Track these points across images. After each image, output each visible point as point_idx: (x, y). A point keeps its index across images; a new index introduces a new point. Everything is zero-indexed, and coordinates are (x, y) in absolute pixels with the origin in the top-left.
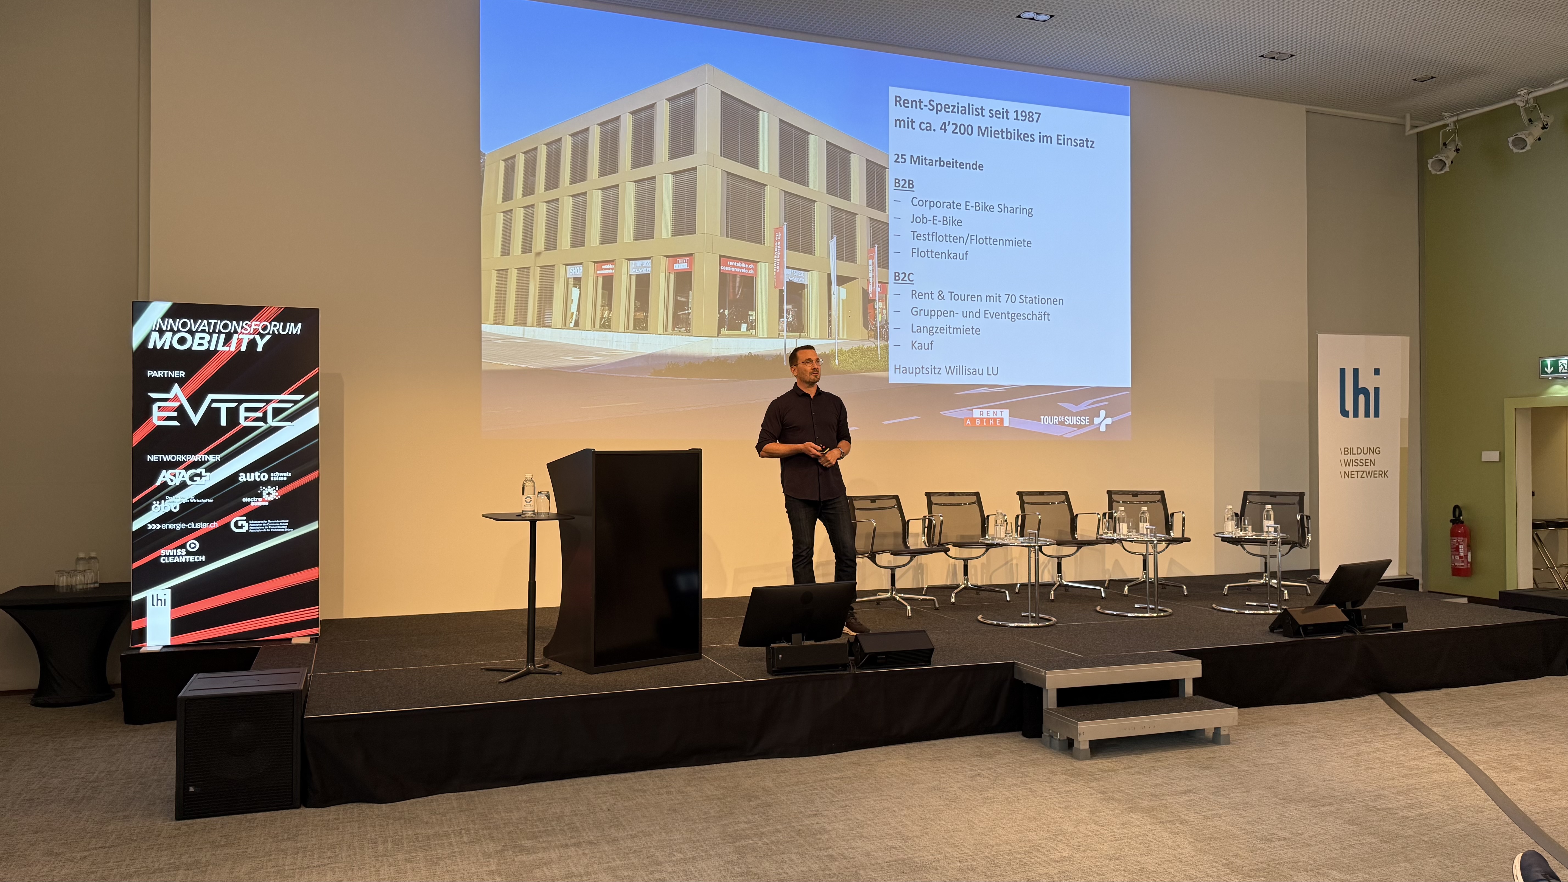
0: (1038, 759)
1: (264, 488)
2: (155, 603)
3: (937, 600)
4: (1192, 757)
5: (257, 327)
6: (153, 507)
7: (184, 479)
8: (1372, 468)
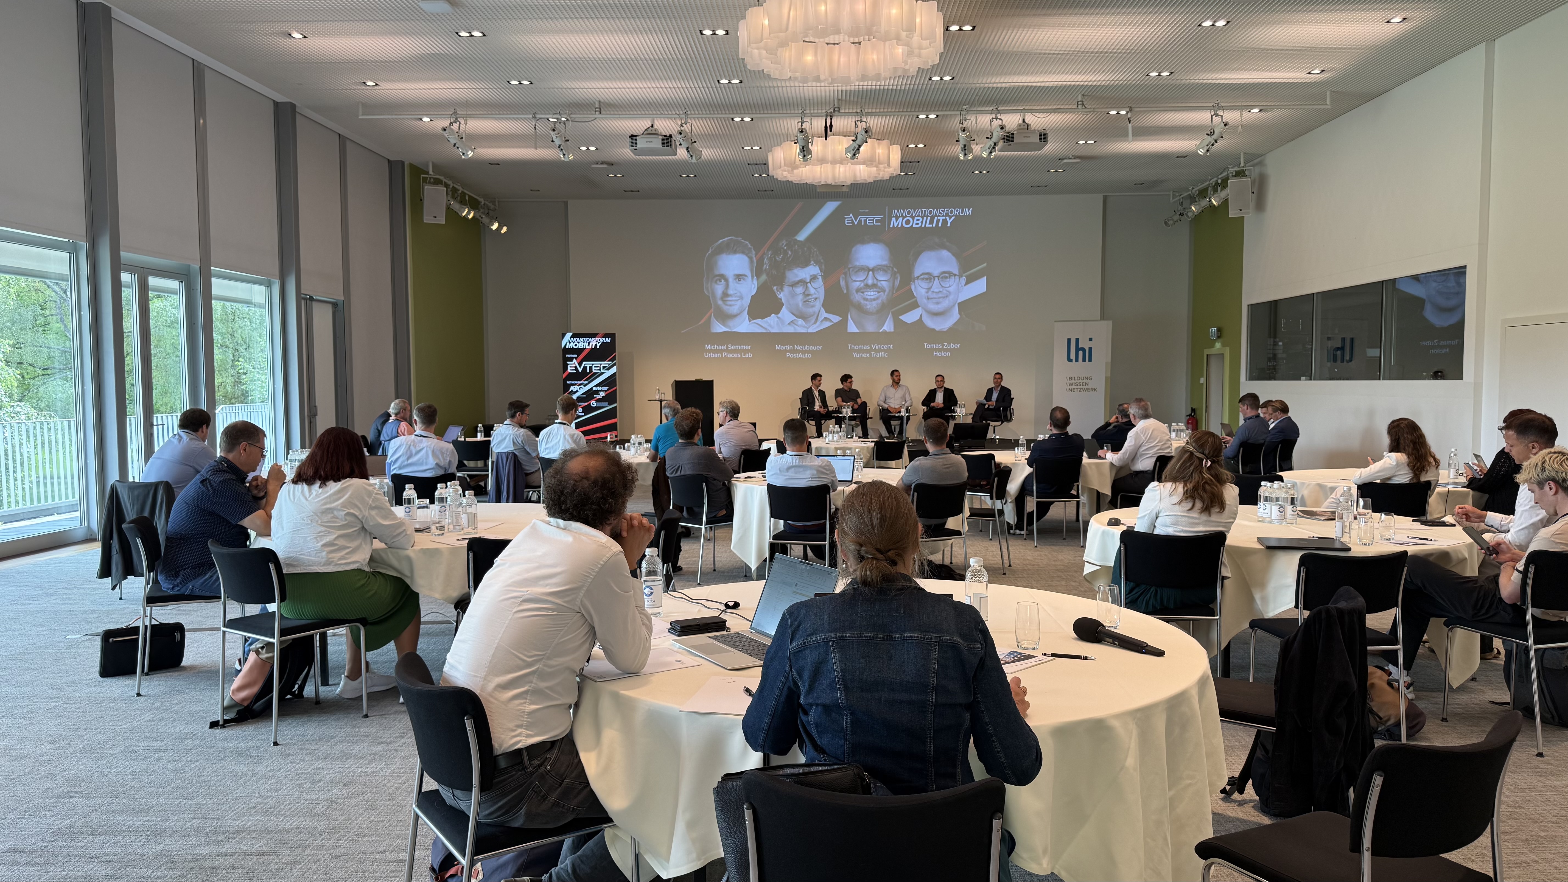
1: (601, 392)
5: (597, 340)
7: (577, 389)
8: (1087, 387)
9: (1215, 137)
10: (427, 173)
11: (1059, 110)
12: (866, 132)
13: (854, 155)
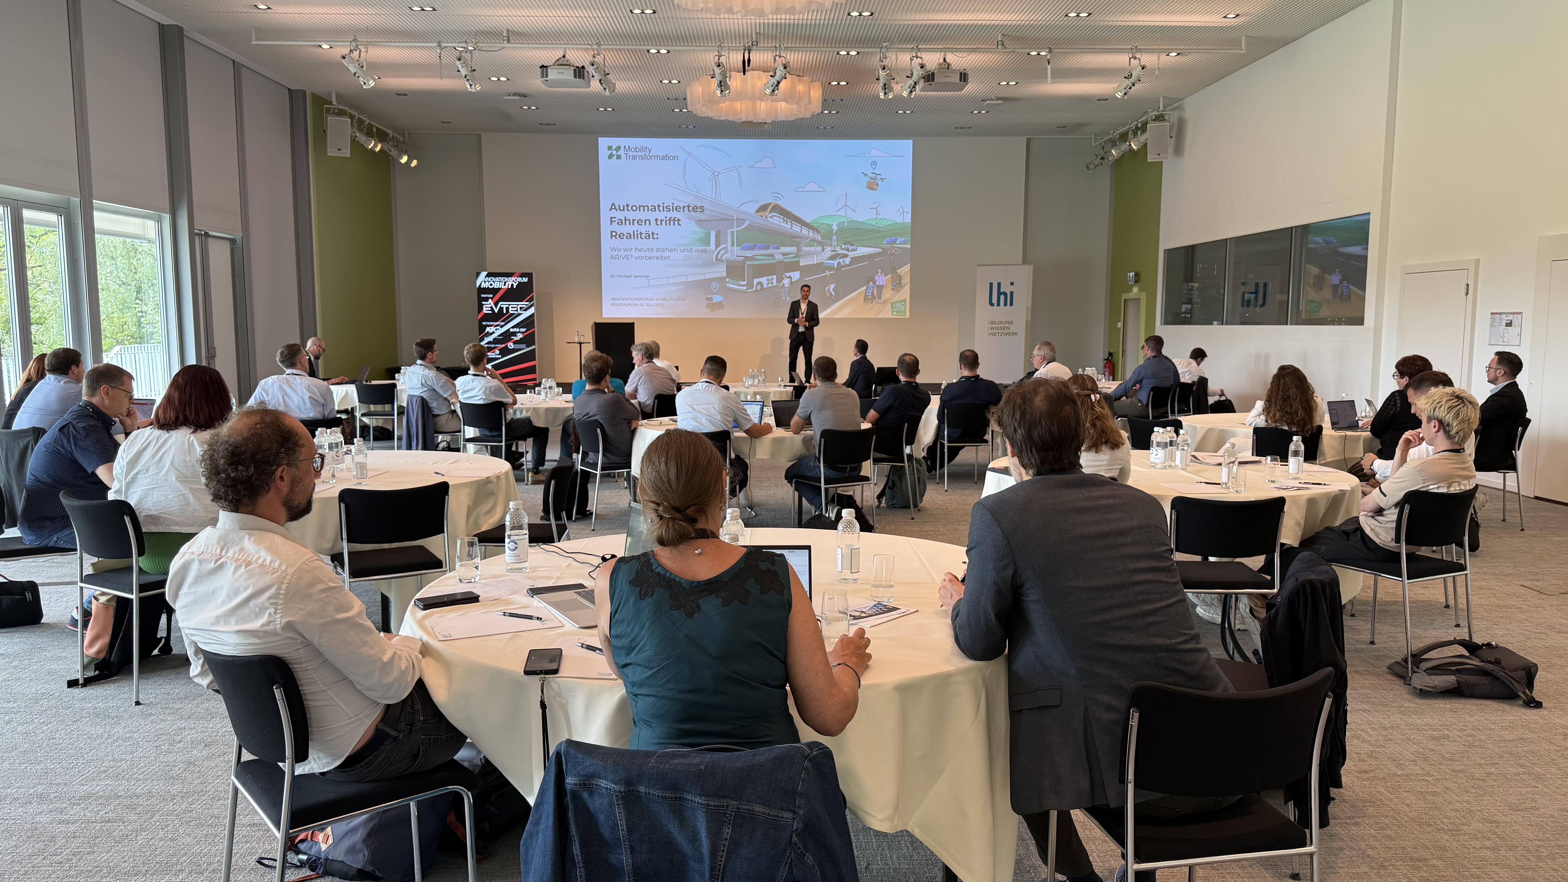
1: (519, 333)
7: (494, 330)
8: (1007, 331)
9: (1132, 80)
10: (331, 103)
11: (980, 50)
12: (785, 68)
13: (773, 91)
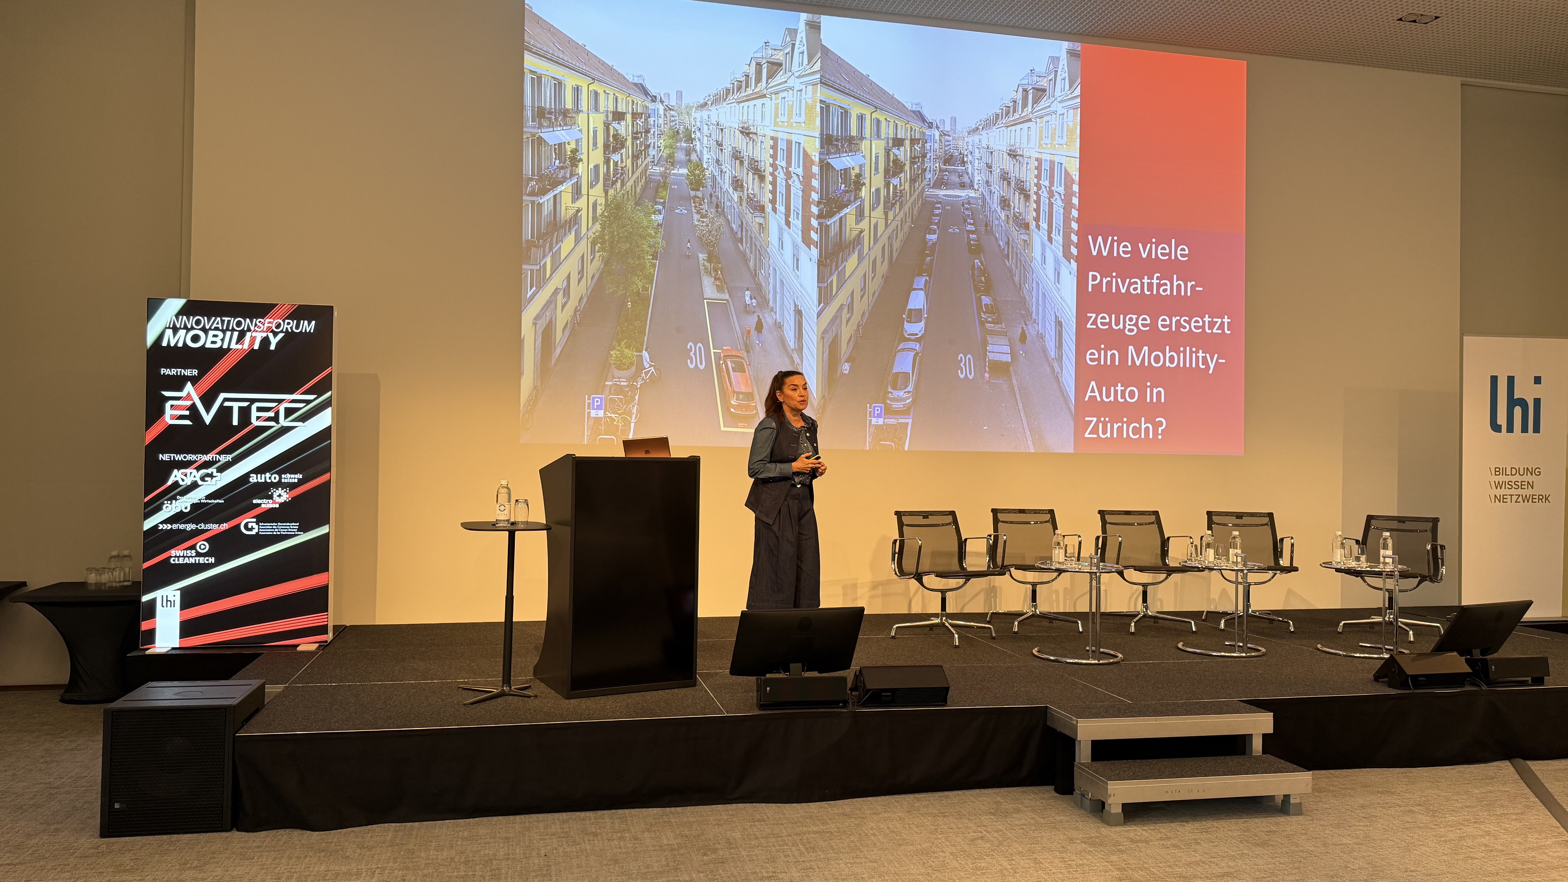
0: (1061, 821)
1: (275, 490)
2: (165, 604)
3: (994, 629)
4: (1248, 830)
5: (270, 325)
6: (164, 507)
7: (195, 479)
8: (1528, 492)
